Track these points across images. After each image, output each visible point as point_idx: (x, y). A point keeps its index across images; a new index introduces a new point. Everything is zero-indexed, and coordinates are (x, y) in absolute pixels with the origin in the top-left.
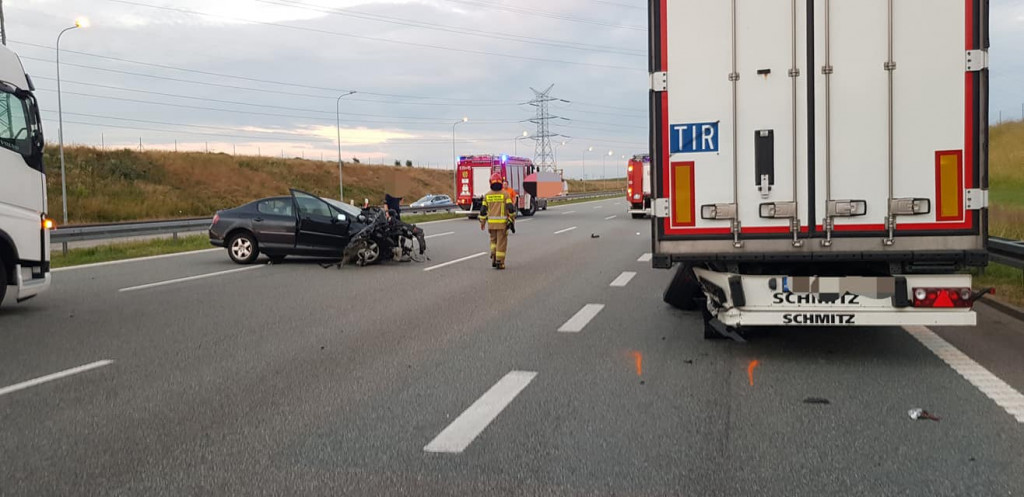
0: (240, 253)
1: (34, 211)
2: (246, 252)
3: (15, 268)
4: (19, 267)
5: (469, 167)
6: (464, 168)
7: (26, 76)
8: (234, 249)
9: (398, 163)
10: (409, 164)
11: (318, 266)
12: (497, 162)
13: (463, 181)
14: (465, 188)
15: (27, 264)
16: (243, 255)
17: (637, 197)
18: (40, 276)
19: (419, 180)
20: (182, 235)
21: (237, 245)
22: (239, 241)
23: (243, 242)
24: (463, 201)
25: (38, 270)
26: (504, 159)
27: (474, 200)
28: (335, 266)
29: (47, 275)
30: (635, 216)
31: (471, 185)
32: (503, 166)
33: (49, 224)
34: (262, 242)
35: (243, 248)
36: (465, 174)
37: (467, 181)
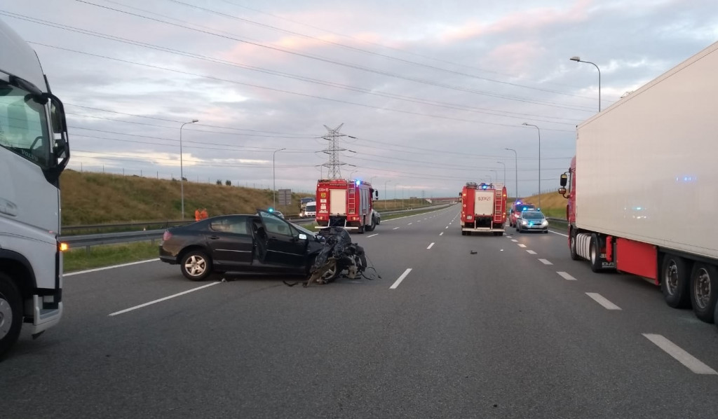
0: (193, 270)
1: (47, 231)
2: (199, 268)
3: (32, 298)
4: (36, 297)
5: (327, 189)
6: (322, 190)
7: (45, 76)
8: (187, 265)
9: (219, 183)
10: (229, 183)
11: (281, 283)
12: (352, 186)
13: (322, 201)
14: (323, 207)
15: (44, 292)
16: (196, 272)
17: (470, 218)
18: (53, 306)
19: (240, 198)
20: (96, 247)
21: (190, 262)
22: (193, 258)
23: (197, 259)
24: (321, 218)
25: (50, 299)
26: (358, 183)
27: (331, 217)
28: (301, 284)
29: (60, 304)
30: (465, 233)
31: (328, 204)
32: (357, 189)
33: (64, 247)
34: (216, 259)
35: (196, 266)
36: (323, 195)
37: (325, 201)
